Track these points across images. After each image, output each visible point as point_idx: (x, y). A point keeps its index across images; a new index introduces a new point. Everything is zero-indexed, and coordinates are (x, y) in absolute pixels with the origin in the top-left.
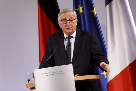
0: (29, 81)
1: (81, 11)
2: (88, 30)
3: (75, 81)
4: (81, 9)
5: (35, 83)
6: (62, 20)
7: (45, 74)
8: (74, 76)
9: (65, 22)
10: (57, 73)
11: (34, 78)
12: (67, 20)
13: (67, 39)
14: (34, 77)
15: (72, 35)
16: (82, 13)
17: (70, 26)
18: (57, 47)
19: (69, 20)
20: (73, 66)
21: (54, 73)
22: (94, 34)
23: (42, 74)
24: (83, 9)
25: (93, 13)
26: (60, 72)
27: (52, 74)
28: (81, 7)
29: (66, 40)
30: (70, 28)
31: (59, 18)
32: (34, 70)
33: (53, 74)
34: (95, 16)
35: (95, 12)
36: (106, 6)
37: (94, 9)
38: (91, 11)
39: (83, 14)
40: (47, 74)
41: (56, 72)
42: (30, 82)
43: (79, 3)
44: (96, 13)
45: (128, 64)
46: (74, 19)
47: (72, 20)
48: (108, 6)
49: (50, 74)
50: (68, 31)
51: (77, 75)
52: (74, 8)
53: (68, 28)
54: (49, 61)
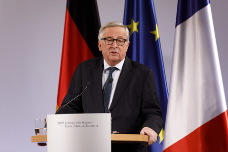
0: (37, 131)
1: (135, 29)
3: (112, 141)
4: (135, 25)
5: (47, 136)
6: (105, 39)
7: (65, 123)
8: (112, 133)
9: (111, 43)
10: (85, 125)
11: (45, 128)
12: (114, 40)
13: (108, 72)
14: (46, 126)
16: (136, 32)
19: (116, 40)
20: (112, 116)
21: (80, 124)
22: (151, 70)
23: (59, 123)
24: (138, 27)
25: (154, 36)
26: (89, 124)
27: (76, 124)
28: (136, 22)
30: (116, 53)
31: (101, 36)
32: (48, 115)
33: (78, 125)
34: (156, 39)
35: (158, 33)
36: (176, 26)
37: (155, 30)
38: (151, 32)
39: (138, 34)
41: (83, 122)
42: (38, 134)
43: (132, 17)
44: (158, 36)
45: (200, 124)
46: (125, 40)
47: (121, 40)
48: (179, 27)
49: (73, 125)
50: (111, 57)
51: (116, 132)
52: (124, 24)
53: (112, 52)
54: (73, 104)
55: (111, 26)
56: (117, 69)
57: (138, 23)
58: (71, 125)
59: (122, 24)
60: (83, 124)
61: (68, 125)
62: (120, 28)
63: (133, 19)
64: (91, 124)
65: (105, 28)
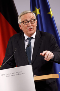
1: (38, 13)
2: (45, 31)
3: (35, 81)
4: (38, 10)
6: (23, 22)
7: (5, 75)
8: (34, 76)
10: (18, 74)
13: (28, 41)
15: (32, 37)
17: (32, 27)
18: (16, 49)
19: (30, 21)
23: (2, 75)
24: (40, 11)
25: (50, 15)
26: (20, 73)
27: (12, 74)
28: (38, 9)
29: (26, 41)
30: (31, 29)
33: (13, 74)
34: (51, 17)
35: (52, 13)
37: (50, 11)
38: (48, 13)
39: (40, 15)
40: (7, 75)
41: (16, 72)
44: (52, 15)
46: (35, 20)
47: (32, 20)
49: (10, 75)
51: (36, 75)
52: (31, 11)
53: (30, 29)
54: (9, 62)
55: (24, 14)
56: (33, 38)
57: (39, 9)
58: (9, 75)
59: (30, 11)
60: (16, 74)
61: (8, 75)
62: (30, 13)
63: (36, 7)
64: (21, 73)
65: (21, 16)
